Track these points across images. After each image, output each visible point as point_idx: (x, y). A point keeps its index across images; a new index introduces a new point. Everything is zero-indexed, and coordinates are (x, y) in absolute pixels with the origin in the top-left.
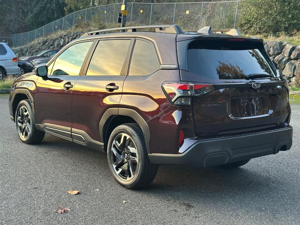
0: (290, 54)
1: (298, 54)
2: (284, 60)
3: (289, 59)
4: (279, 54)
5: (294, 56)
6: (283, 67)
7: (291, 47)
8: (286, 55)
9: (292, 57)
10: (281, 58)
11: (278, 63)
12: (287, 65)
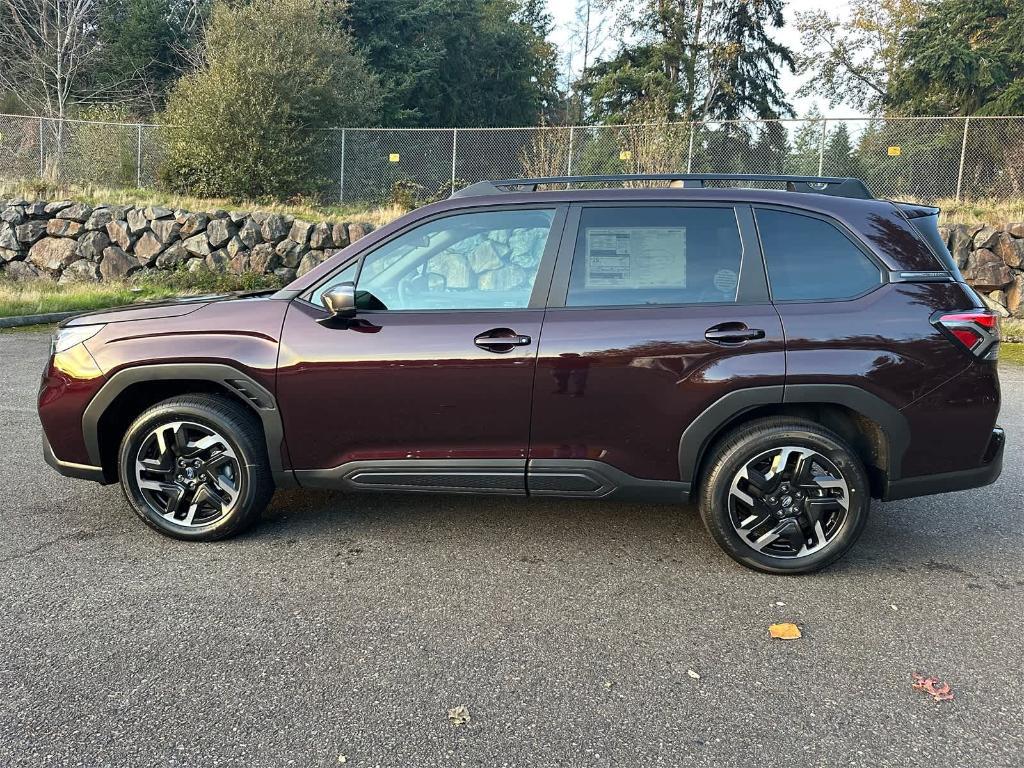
0: (309, 239)
1: (324, 240)
2: (298, 249)
3: (307, 249)
4: (283, 238)
5: (318, 242)
6: (295, 263)
7: (308, 226)
8: (301, 240)
9: (313, 244)
10: (289, 247)
11: (287, 256)
12: (305, 259)
